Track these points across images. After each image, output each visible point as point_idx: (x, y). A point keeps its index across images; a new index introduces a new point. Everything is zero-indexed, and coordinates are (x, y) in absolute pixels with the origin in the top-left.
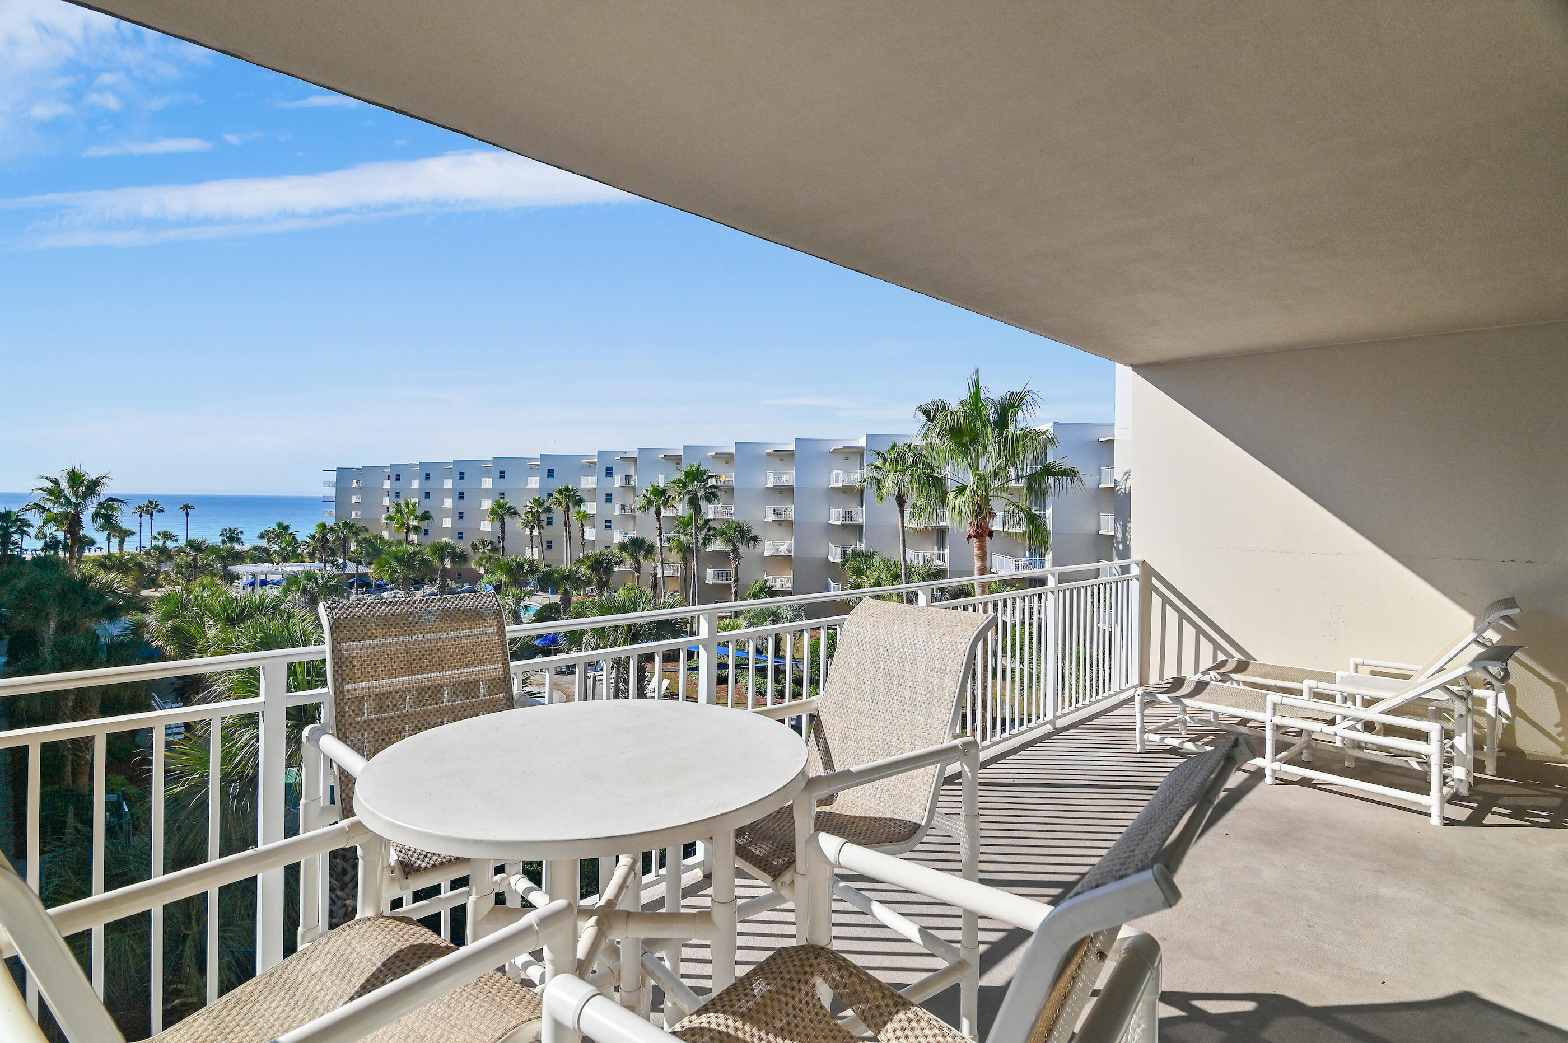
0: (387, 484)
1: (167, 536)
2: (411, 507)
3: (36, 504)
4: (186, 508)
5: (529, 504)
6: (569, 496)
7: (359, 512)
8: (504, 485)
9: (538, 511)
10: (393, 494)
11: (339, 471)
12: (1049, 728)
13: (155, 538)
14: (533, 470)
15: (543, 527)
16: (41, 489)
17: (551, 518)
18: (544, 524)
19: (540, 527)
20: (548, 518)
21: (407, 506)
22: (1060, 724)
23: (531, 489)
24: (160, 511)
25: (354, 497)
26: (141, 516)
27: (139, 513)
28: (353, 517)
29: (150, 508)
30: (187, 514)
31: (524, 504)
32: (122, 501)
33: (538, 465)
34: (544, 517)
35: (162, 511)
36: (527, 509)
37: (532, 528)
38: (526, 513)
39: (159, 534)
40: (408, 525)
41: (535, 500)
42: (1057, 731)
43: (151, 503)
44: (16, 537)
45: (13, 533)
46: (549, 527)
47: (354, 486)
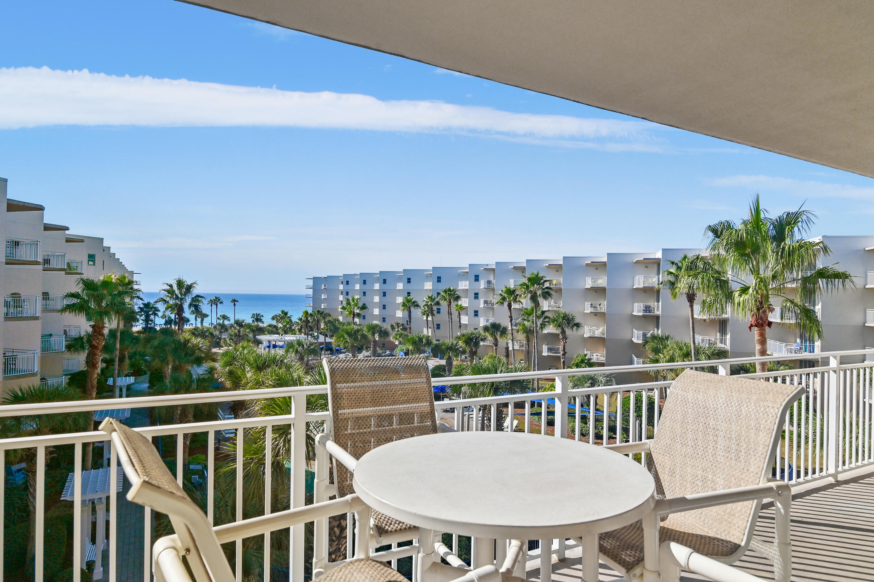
0: (341, 287)
1: (225, 317)
2: (355, 301)
3: (162, 299)
4: (234, 301)
5: (425, 299)
6: (451, 294)
7: (326, 304)
8: (410, 287)
9: (431, 304)
10: (345, 293)
11: (315, 279)
12: (831, 480)
13: (219, 319)
14: (428, 277)
15: (434, 315)
16: (164, 290)
17: (440, 309)
18: (435, 313)
19: (433, 315)
20: (438, 309)
21: (354, 301)
22: (841, 477)
23: (427, 290)
24: (221, 303)
25: (323, 295)
26: (211, 306)
27: (211, 304)
28: (322, 308)
29: (216, 301)
30: (235, 305)
31: (422, 300)
32: (203, 297)
33: (431, 274)
34: (435, 308)
35: (222, 303)
36: (425, 303)
37: (428, 315)
38: (424, 306)
39: (221, 316)
40: (354, 312)
41: (429, 297)
42: (839, 483)
43: (216, 298)
44: (152, 317)
45: (151, 314)
46: (438, 315)
47: (323, 288)
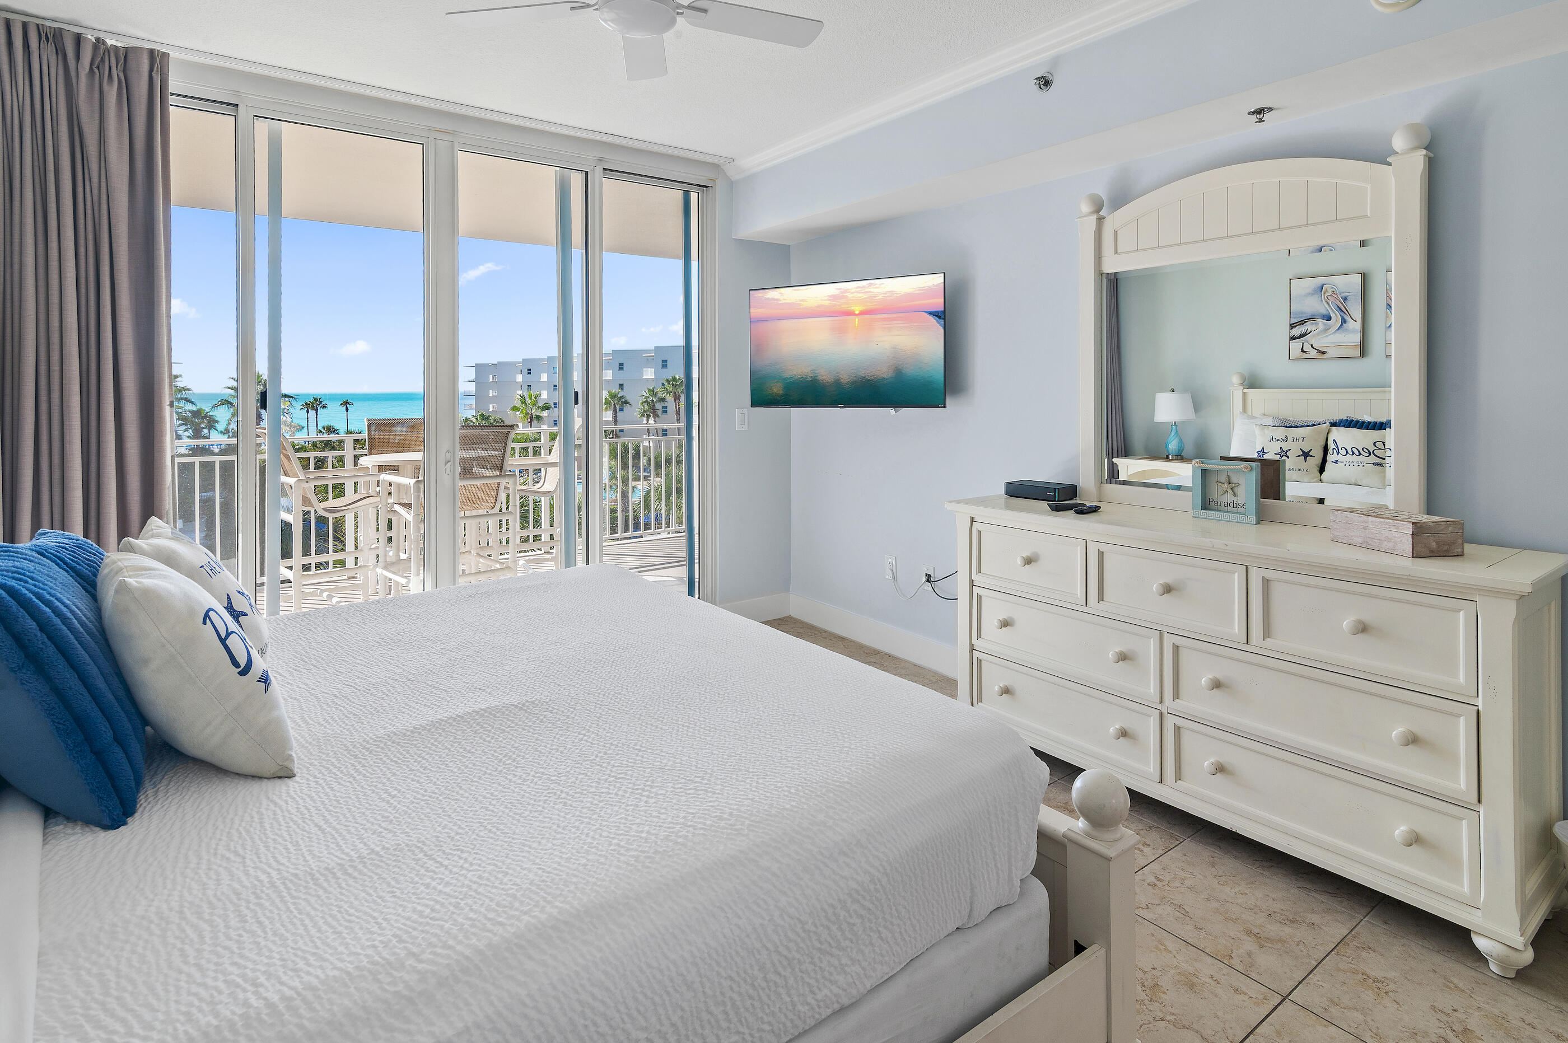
0: (519, 378)
1: (330, 430)
2: (533, 398)
3: (226, 400)
4: (346, 404)
5: (645, 394)
6: (676, 385)
7: (496, 405)
8: (623, 376)
9: (652, 401)
10: (525, 387)
11: (478, 367)
13: (320, 431)
14: (648, 361)
15: (658, 416)
16: (229, 388)
17: (666, 407)
18: (660, 412)
19: (656, 415)
20: (663, 407)
21: (531, 399)
23: (647, 380)
24: (324, 407)
25: (491, 391)
26: (308, 412)
27: (306, 409)
28: (491, 410)
29: (315, 404)
30: (347, 410)
31: (637, 396)
32: (292, 397)
33: (653, 356)
34: (659, 406)
35: (325, 407)
36: (643, 399)
37: (648, 416)
38: (642, 403)
39: (324, 428)
40: (531, 414)
41: (649, 390)
43: (316, 399)
44: (206, 431)
45: (204, 428)
46: (665, 415)
47: (491, 380)
